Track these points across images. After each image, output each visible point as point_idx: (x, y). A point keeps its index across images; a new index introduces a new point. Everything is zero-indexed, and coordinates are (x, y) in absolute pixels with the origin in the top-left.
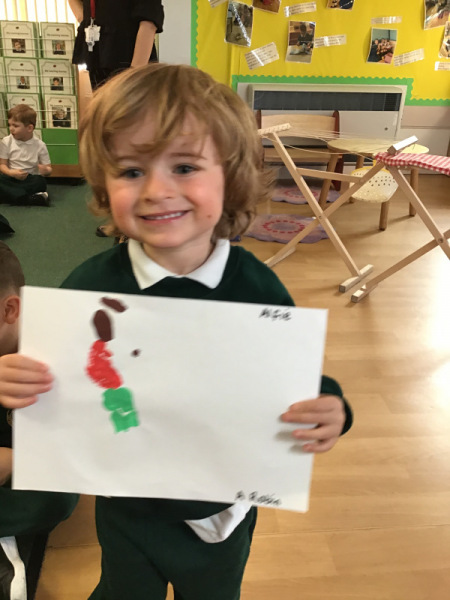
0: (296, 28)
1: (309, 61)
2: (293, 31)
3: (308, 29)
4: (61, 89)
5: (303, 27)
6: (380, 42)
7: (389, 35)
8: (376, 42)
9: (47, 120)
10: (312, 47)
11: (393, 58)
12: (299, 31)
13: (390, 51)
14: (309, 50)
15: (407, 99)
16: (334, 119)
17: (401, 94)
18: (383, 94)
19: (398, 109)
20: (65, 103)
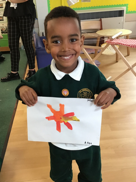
1: (90, 1)
4: (3, 20)
15: (126, 11)
16: (100, 22)
17: (123, 10)
18: (117, 11)
19: (123, 16)
20: (5, 25)
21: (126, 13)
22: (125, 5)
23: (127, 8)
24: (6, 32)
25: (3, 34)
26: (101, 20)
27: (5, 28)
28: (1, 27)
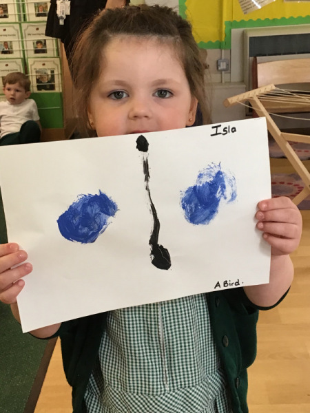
4: (44, 51)
20: (49, 66)
24: (52, 87)
25: (43, 91)
27: (49, 73)
28: (37, 72)
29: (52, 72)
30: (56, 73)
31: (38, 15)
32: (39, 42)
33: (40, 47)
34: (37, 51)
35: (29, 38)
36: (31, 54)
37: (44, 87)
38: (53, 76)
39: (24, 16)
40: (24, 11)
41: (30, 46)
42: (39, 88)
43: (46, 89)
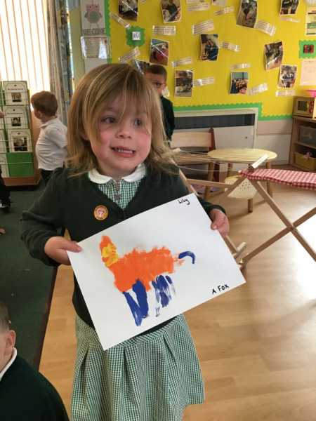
0: (180, 75)
1: (191, 96)
2: (178, 77)
3: (188, 75)
4: (19, 125)
5: (185, 74)
6: (237, 80)
7: (243, 76)
8: (235, 81)
9: (10, 147)
10: (192, 86)
11: (247, 91)
12: (182, 77)
13: (245, 86)
14: (190, 89)
15: (259, 117)
16: (210, 134)
17: (254, 114)
18: (243, 115)
19: (253, 124)
20: (23, 135)
21: (258, 120)
22: (256, 105)
23: (260, 110)
24: (26, 149)
25: (19, 152)
26: (212, 132)
27: (23, 139)
28: (14, 139)
29: (25, 139)
30: (28, 139)
31: (14, 101)
32: (15, 119)
33: (16, 122)
34: (14, 125)
35: (8, 116)
36: (10, 127)
37: (20, 149)
38: (26, 142)
39: (5, 101)
40: (4, 98)
41: (9, 121)
42: (16, 149)
43: (21, 150)
